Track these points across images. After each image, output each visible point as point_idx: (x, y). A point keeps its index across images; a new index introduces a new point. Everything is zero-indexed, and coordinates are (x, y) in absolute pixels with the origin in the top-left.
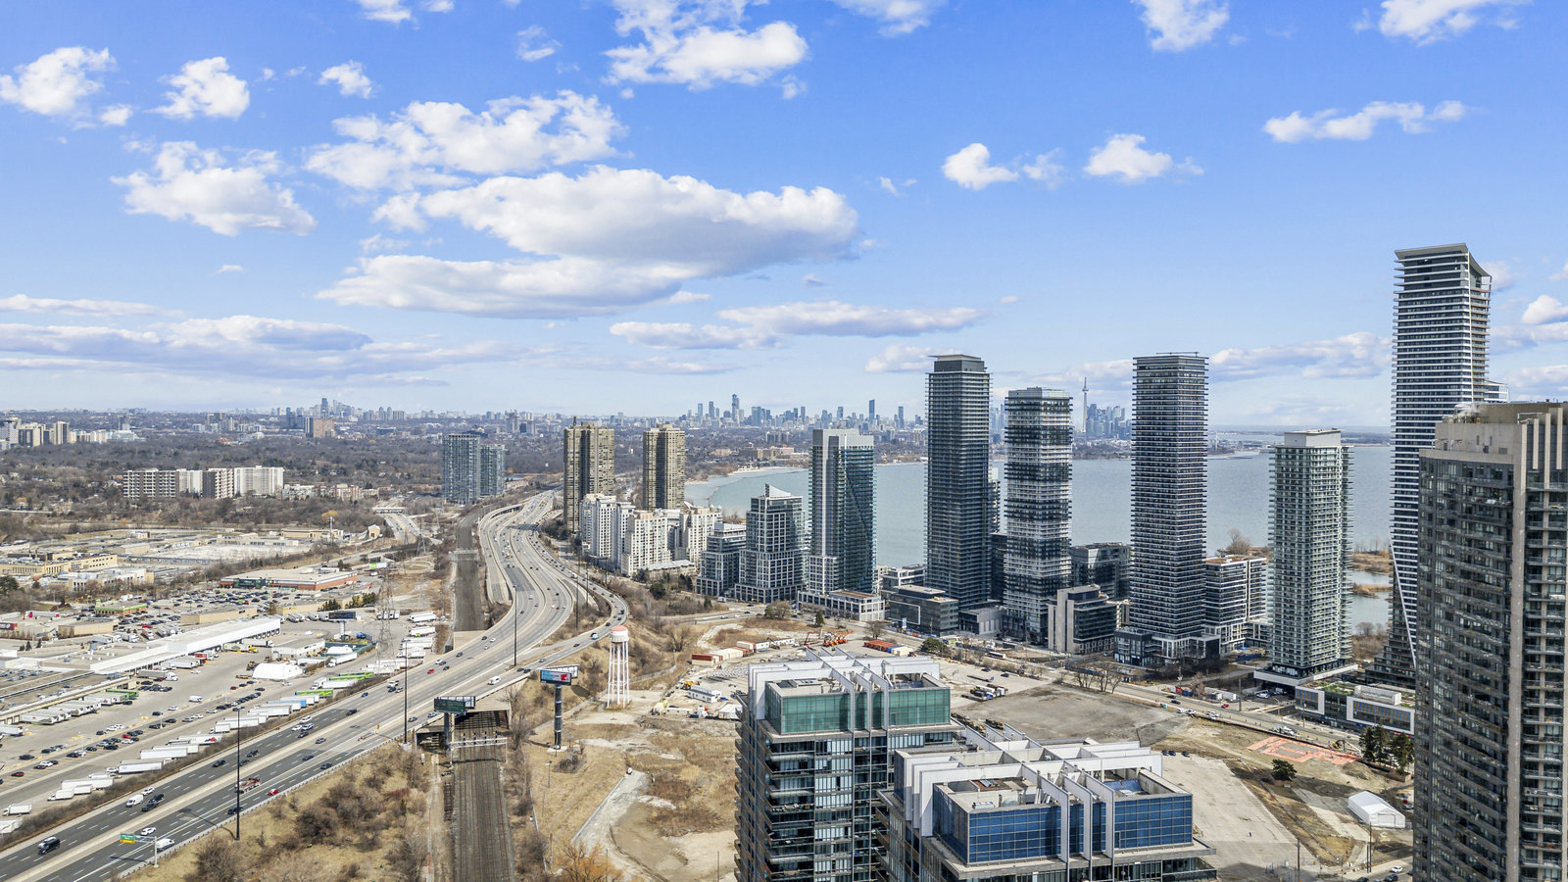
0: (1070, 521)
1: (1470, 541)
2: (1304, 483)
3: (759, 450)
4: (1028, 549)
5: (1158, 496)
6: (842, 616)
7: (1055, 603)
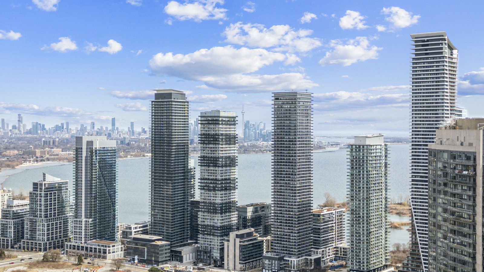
0: (237, 191)
1: (454, 195)
2: (365, 165)
3: (37, 150)
4: (212, 209)
5: (286, 174)
6: (95, 257)
7: (228, 241)
